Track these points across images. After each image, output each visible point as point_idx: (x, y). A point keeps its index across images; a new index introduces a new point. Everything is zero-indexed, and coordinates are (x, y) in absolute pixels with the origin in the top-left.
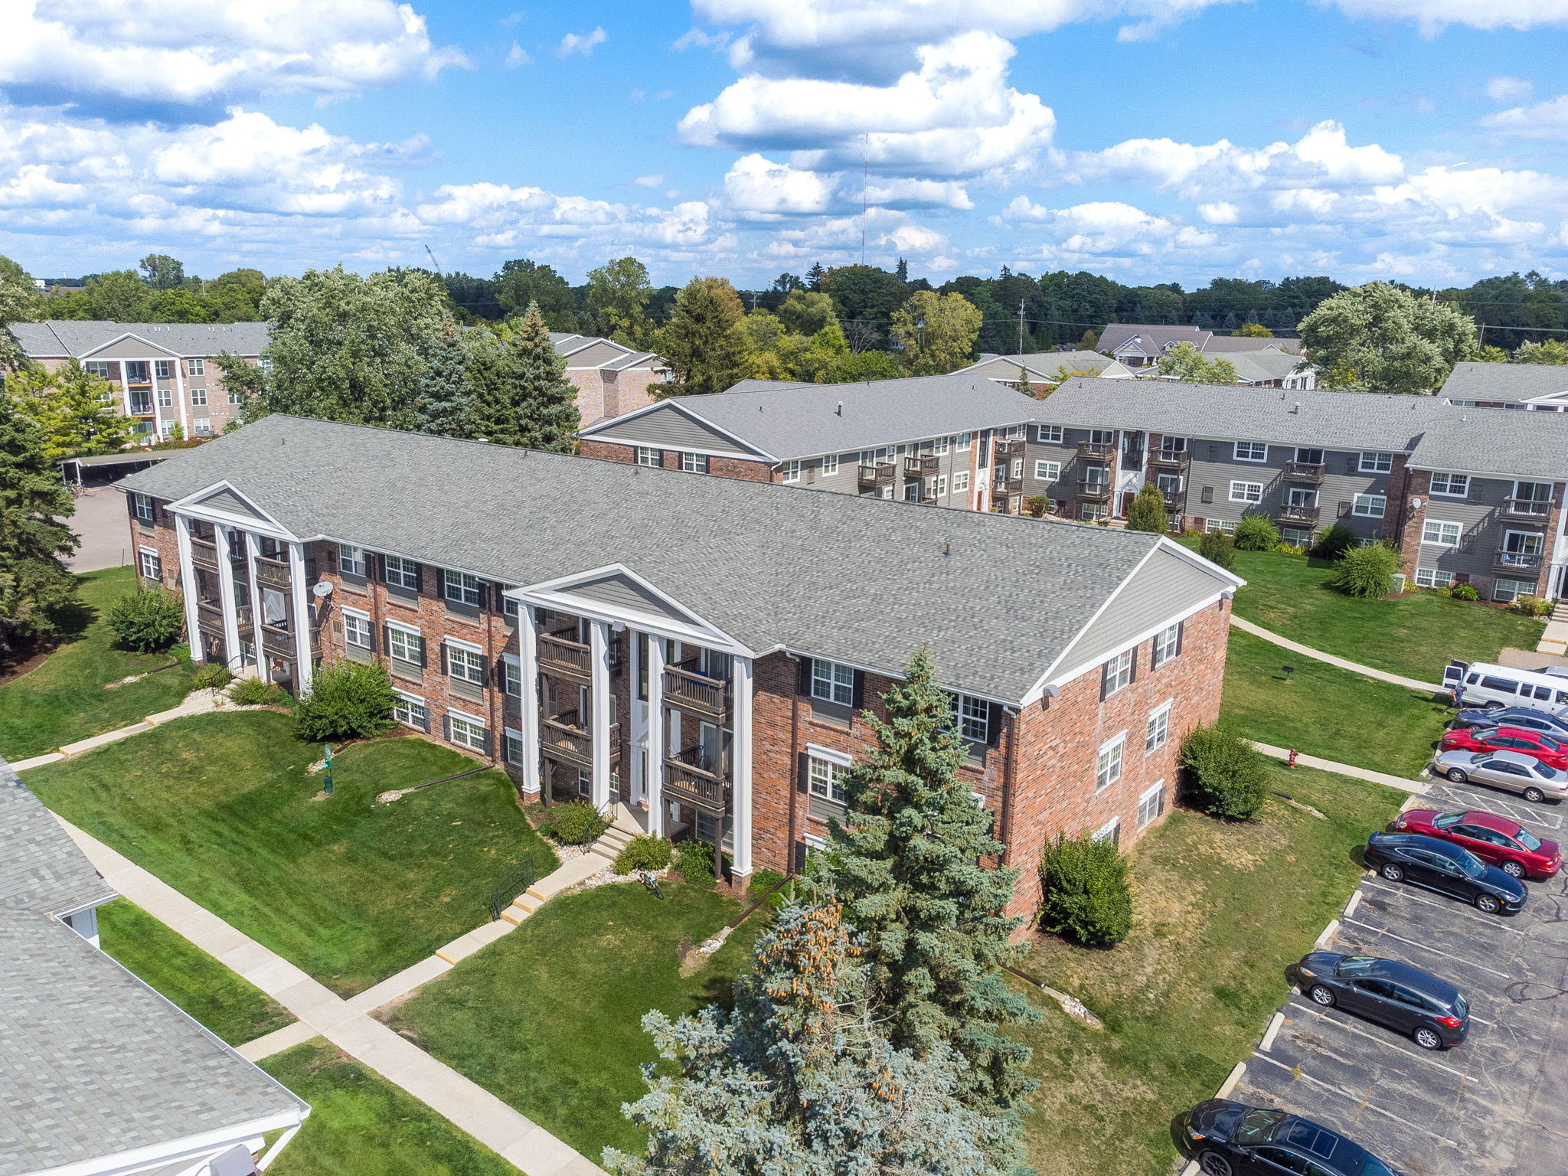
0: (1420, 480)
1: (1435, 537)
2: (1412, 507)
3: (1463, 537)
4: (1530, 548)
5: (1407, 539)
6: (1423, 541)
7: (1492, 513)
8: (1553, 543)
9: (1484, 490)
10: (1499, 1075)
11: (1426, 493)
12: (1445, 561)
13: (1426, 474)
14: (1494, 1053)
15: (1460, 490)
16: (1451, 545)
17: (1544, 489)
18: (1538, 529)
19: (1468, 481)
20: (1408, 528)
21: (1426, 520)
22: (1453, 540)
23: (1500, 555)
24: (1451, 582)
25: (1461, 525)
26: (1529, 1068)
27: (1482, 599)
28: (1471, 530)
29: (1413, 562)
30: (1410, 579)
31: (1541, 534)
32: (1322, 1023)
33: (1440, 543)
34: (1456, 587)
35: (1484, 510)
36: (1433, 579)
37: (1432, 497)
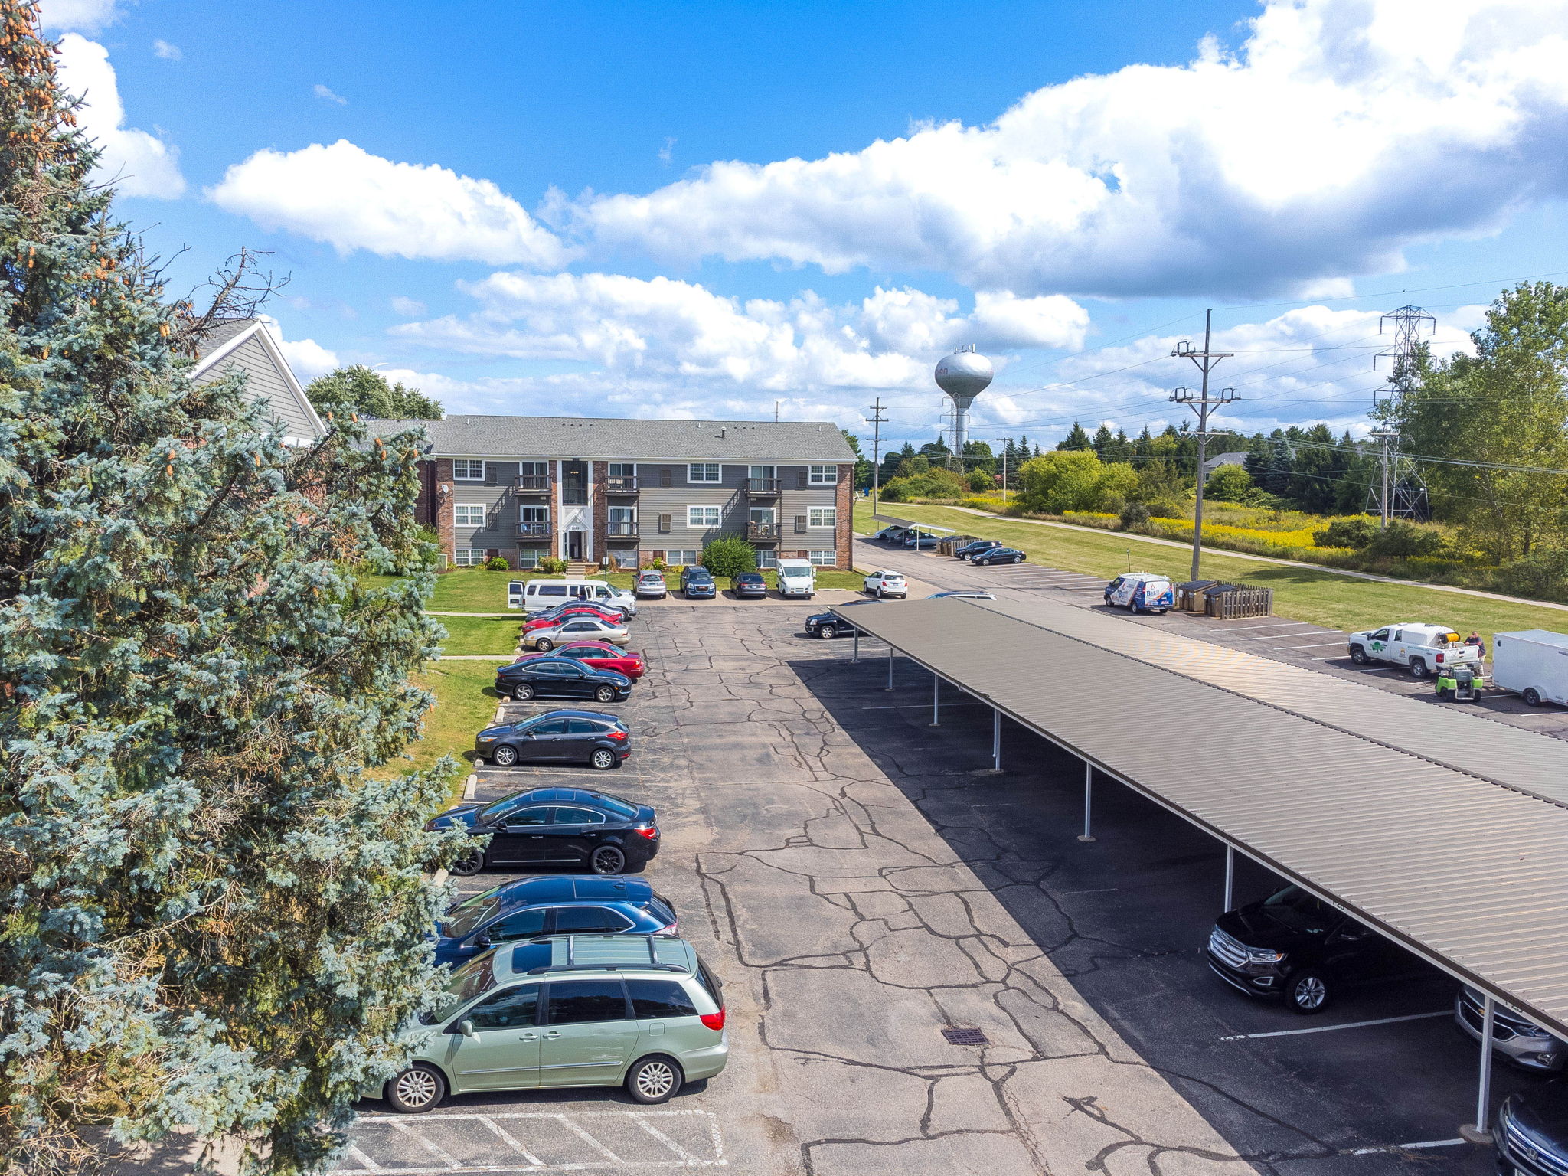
0: (444, 468)
1: (464, 520)
2: (443, 493)
3: (488, 516)
4: (540, 518)
5: (442, 524)
6: (456, 525)
7: (507, 491)
8: (556, 512)
9: (497, 472)
10: (663, 770)
11: (451, 479)
12: (477, 540)
13: (447, 461)
14: (653, 762)
15: (478, 474)
16: (478, 525)
17: (542, 466)
18: (543, 503)
19: (484, 464)
20: (441, 513)
21: (455, 505)
22: (479, 520)
23: (519, 525)
24: (485, 558)
25: (484, 506)
26: (683, 762)
27: (513, 568)
28: (493, 509)
29: (450, 544)
30: (450, 559)
31: (546, 507)
32: (510, 775)
33: (469, 525)
34: (490, 561)
35: (499, 491)
36: (470, 558)
37: (457, 483)
